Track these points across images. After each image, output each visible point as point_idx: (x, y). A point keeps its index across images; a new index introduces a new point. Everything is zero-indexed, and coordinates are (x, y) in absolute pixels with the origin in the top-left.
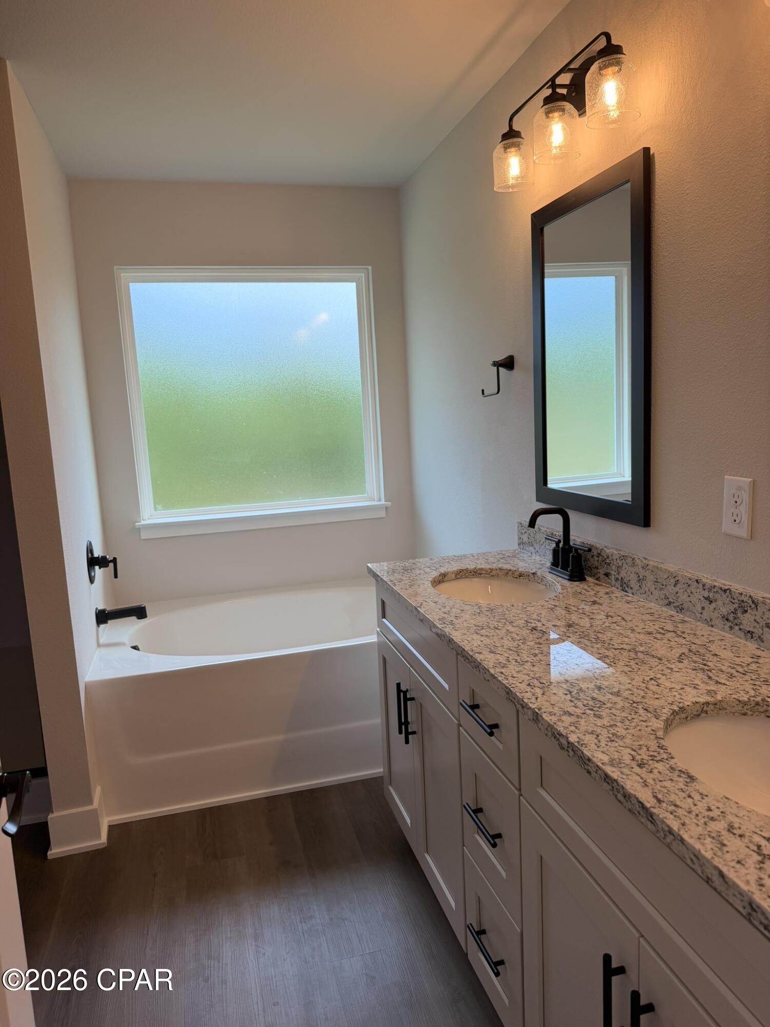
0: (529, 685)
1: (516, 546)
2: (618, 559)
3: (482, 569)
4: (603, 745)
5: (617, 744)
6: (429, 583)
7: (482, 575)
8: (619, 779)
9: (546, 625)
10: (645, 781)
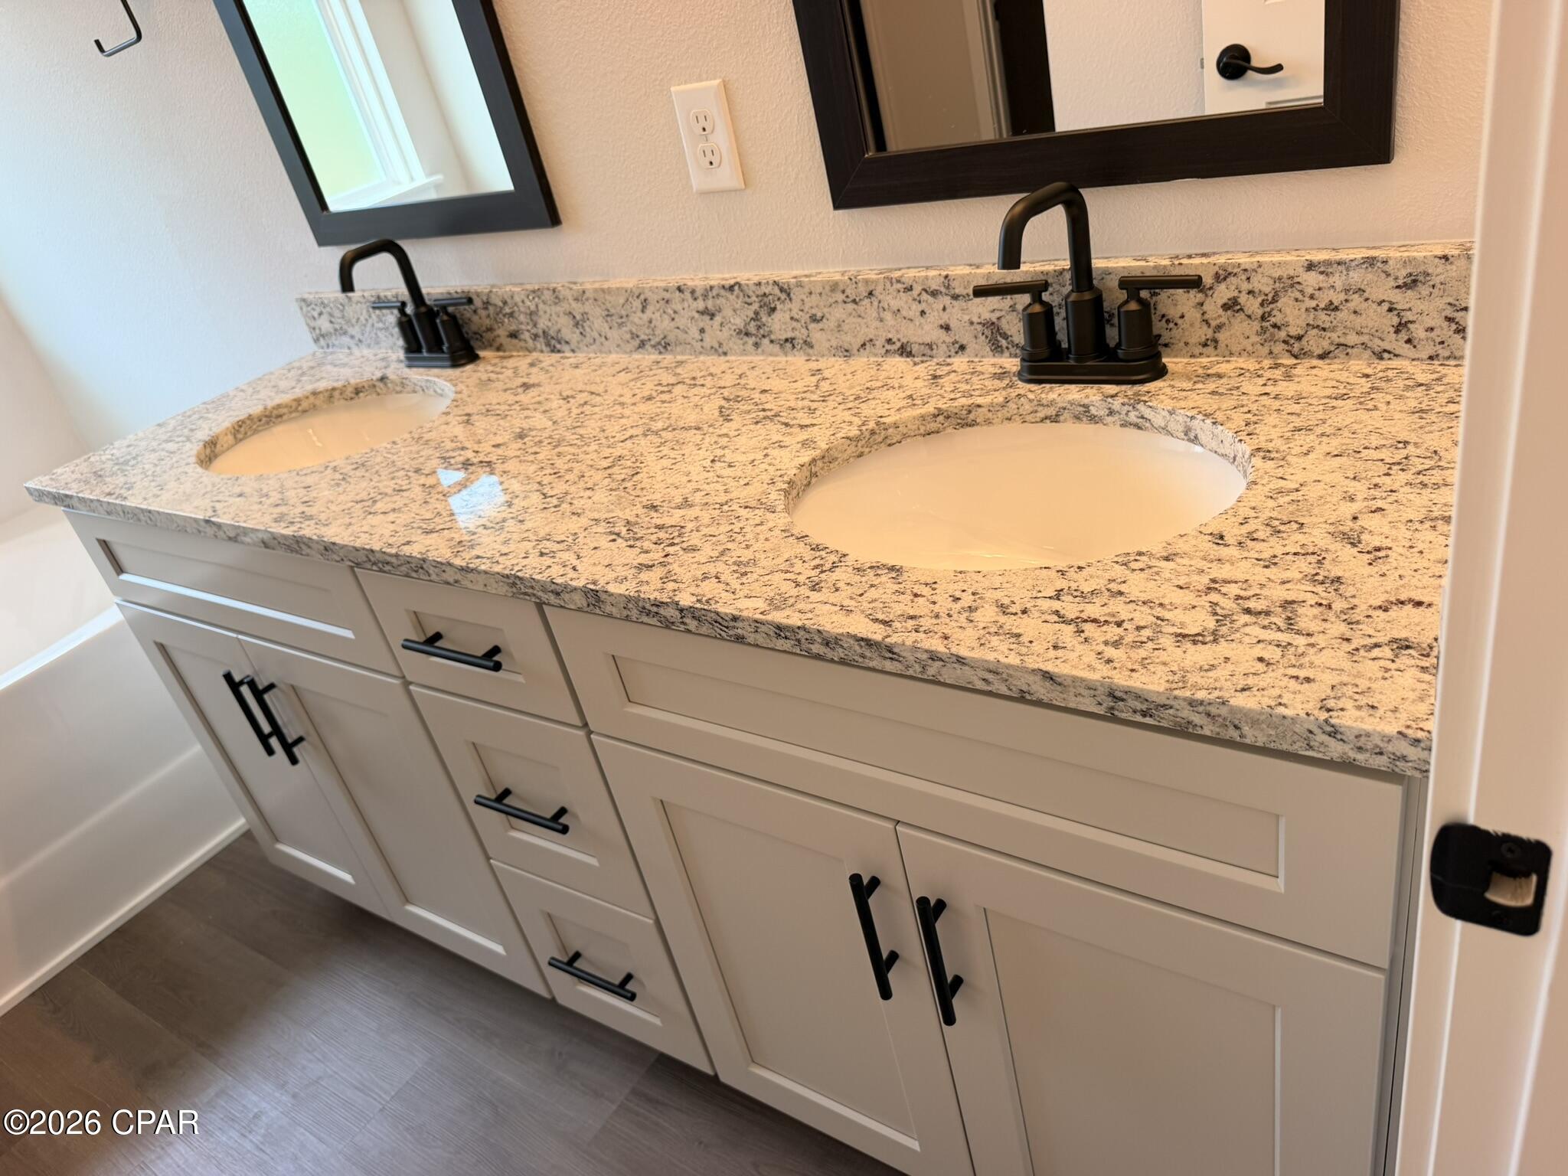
0: (542, 554)
1: (313, 347)
2: (526, 300)
3: (279, 406)
4: (738, 587)
5: (755, 576)
6: (195, 468)
7: (285, 417)
8: (806, 622)
9: (480, 450)
10: (842, 606)
